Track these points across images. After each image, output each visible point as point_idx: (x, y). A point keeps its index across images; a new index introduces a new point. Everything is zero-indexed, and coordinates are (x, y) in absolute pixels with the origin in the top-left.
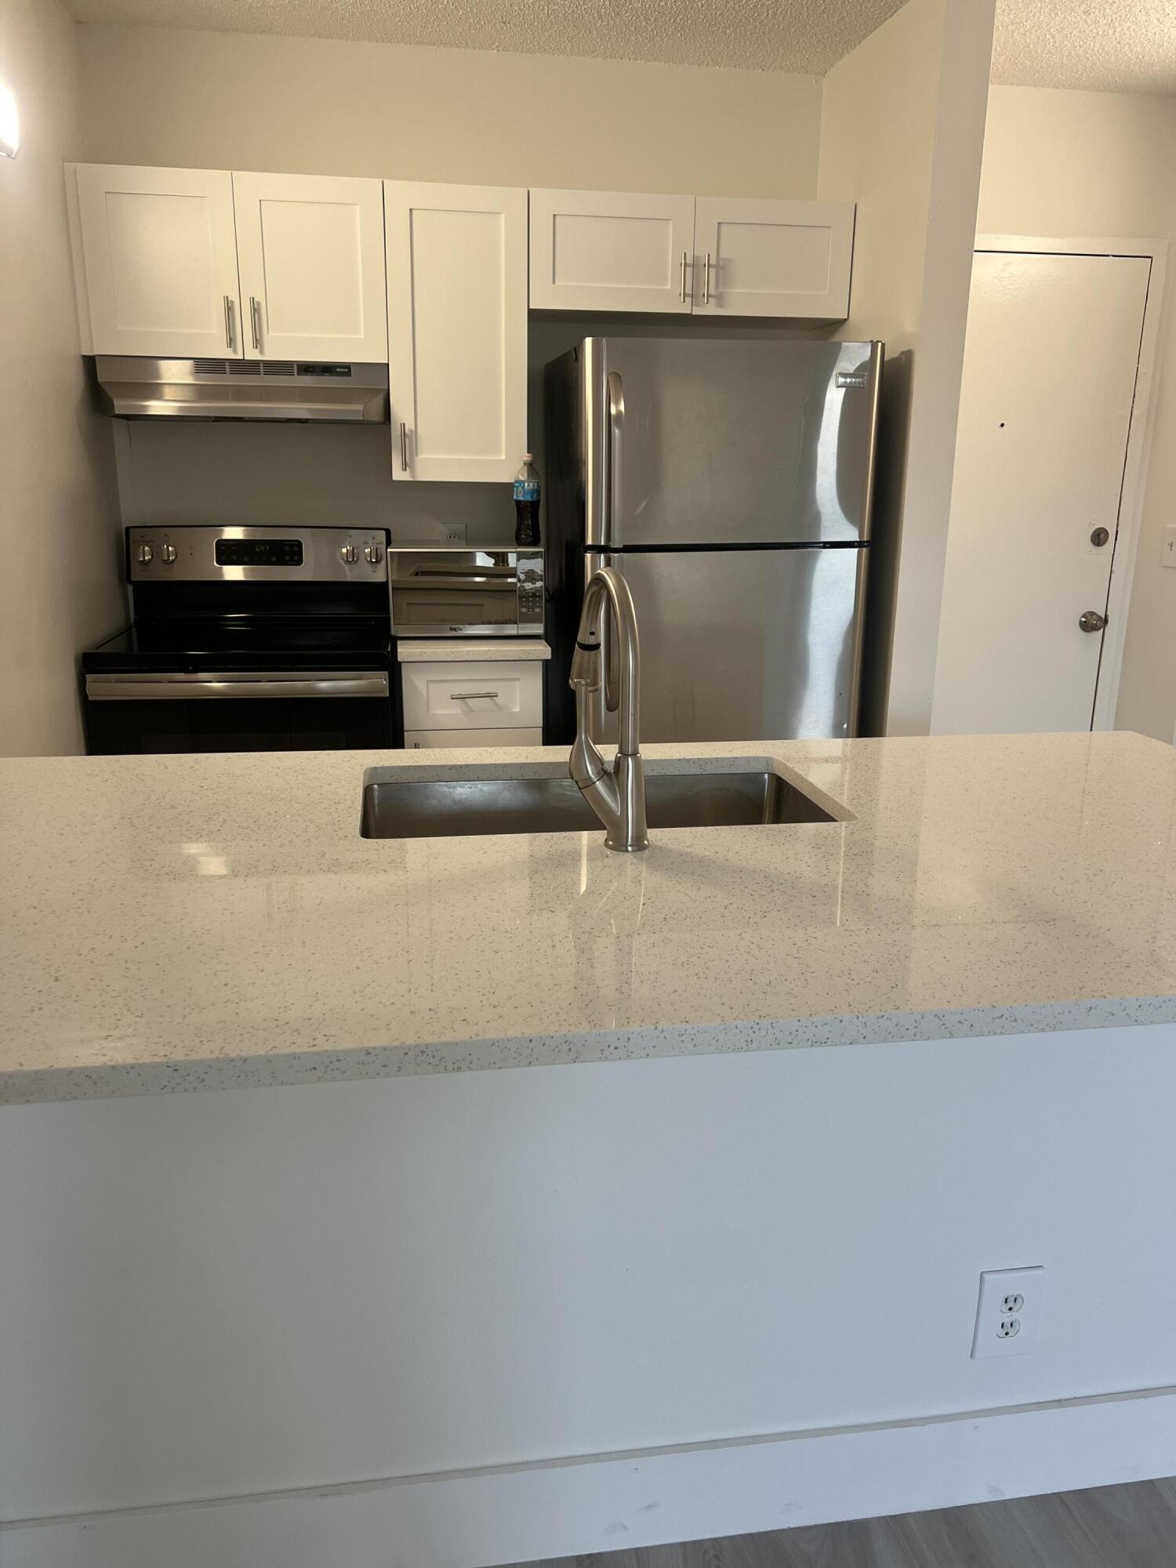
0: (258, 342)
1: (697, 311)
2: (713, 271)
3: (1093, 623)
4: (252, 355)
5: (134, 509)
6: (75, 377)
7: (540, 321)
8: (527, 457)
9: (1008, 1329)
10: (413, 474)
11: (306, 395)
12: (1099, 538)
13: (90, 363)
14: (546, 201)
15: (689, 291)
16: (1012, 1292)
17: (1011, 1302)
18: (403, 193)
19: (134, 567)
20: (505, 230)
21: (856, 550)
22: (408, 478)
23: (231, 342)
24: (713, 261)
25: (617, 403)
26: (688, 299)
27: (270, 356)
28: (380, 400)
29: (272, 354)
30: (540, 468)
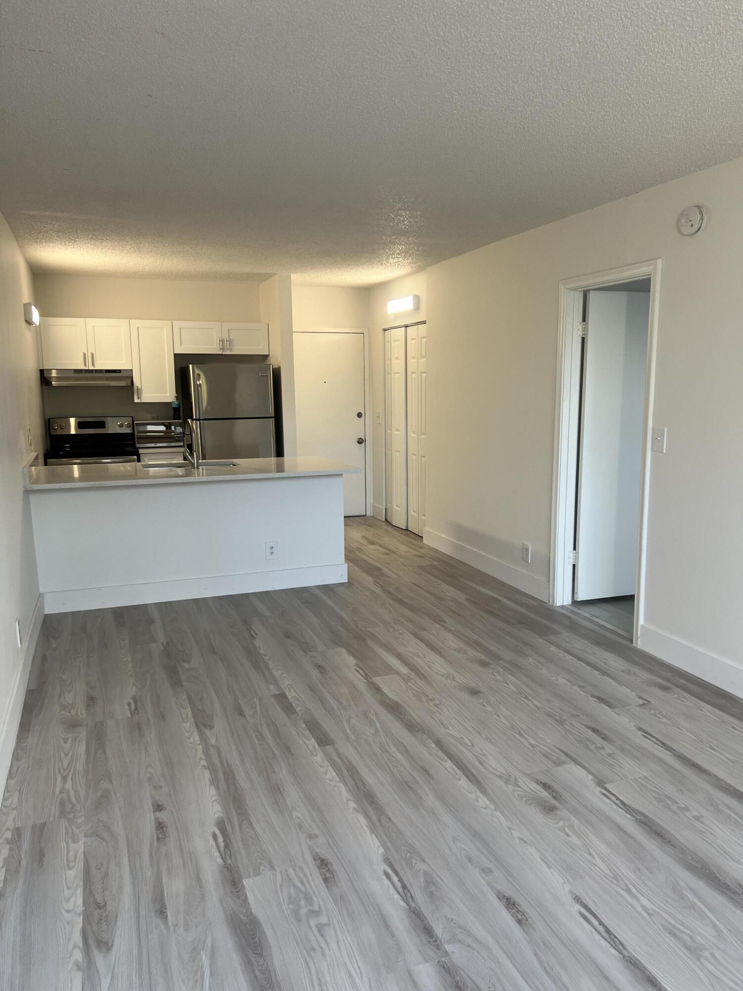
0: (93, 365)
1: (224, 353)
2: (228, 342)
3: (360, 441)
4: (91, 368)
6: (37, 375)
7: (177, 356)
8: (175, 395)
9: (272, 553)
10: (141, 400)
11: (108, 379)
12: (359, 415)
13: (41, 371)
14: (177, 324)
15: (221, 347)
17: (272, 548)
18: (135, 323)
19: (52, 430)
20: (166, 334)
21: (270, 419)
22: (139, 402)
23: (85, 365)
24: (228, 339)
26: (221, 350)
27: (96, 368)
28: (130, 380)
29: (98, 367)
30: (180, 397)
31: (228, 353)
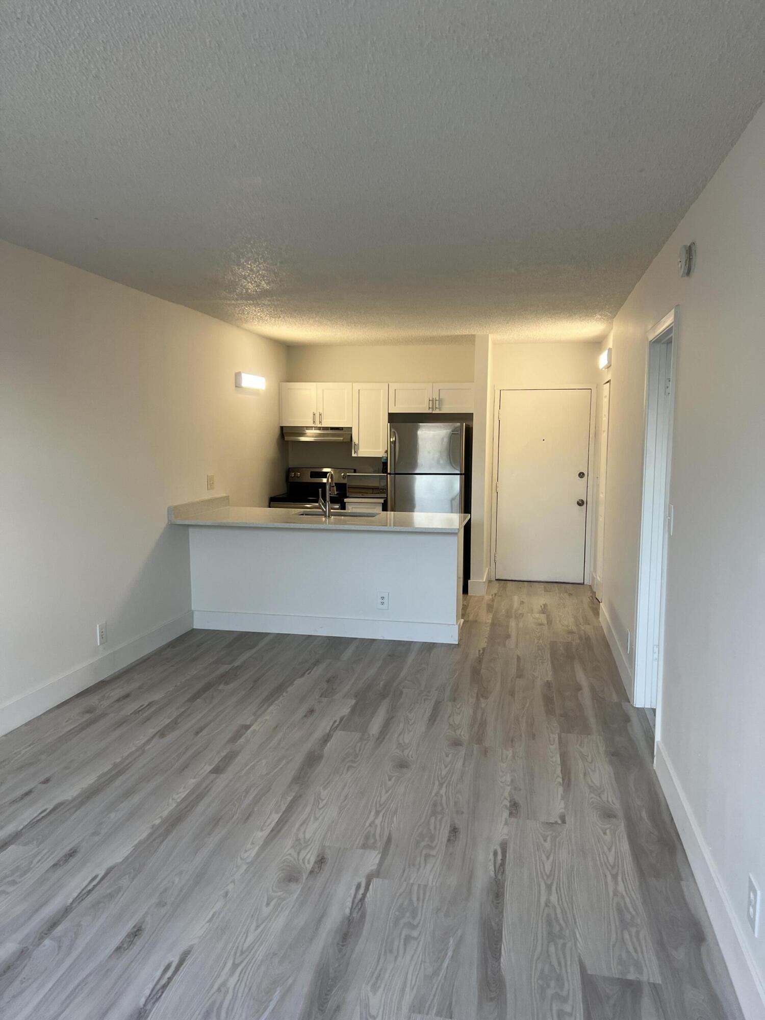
0: (320, 422)
1: (433, 412)
2: (437, 402)
3: (581, 503)
4: (319, 425)
5: (292, 463)
6: (277, 431)
7: (391, 415)
8: (386, 450)
9: (383, 603)
10: (357, 455)
11: (333, 435)
12: (581, 475)
13: (282, 428)
14: (393, 386)
15: (431, 407)
16: (383, 596)
18: (357, 386)
19: (291, 478)
20: (382, 395)
21: (459, 476)
23: (314, 422)
24: (437, 399)
25: (393, 438)
26: (431, 409)
27: (323, 426)
28: (350, 436)
29: (325, 424)
31: (437, 411)
